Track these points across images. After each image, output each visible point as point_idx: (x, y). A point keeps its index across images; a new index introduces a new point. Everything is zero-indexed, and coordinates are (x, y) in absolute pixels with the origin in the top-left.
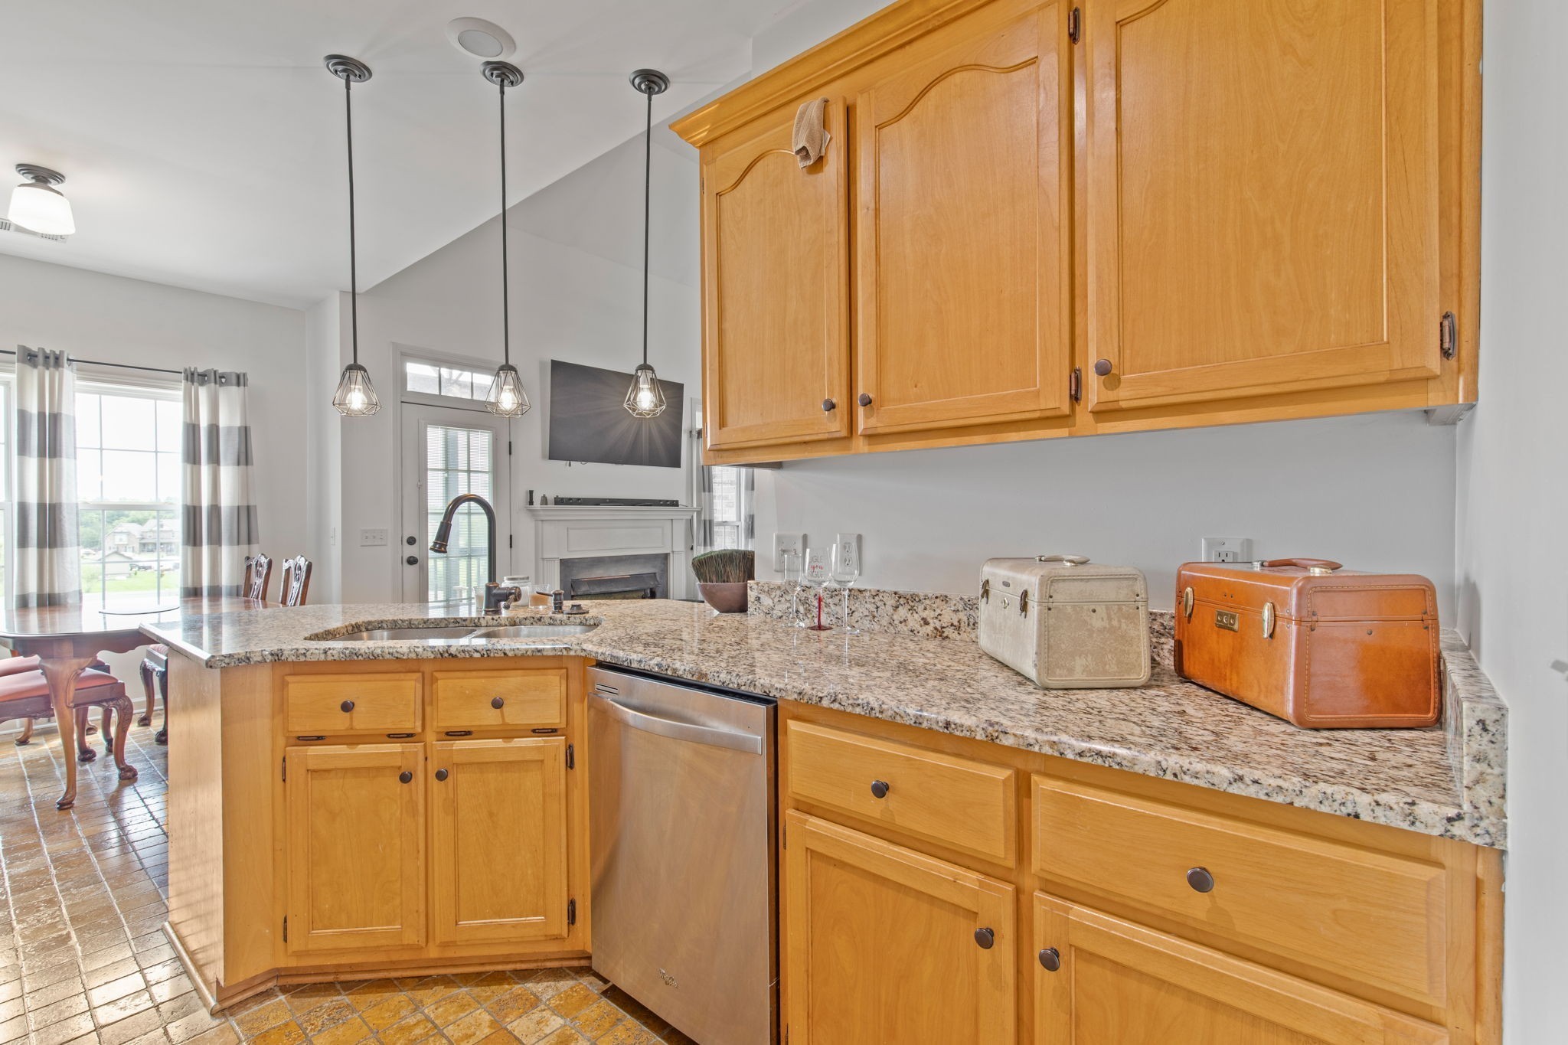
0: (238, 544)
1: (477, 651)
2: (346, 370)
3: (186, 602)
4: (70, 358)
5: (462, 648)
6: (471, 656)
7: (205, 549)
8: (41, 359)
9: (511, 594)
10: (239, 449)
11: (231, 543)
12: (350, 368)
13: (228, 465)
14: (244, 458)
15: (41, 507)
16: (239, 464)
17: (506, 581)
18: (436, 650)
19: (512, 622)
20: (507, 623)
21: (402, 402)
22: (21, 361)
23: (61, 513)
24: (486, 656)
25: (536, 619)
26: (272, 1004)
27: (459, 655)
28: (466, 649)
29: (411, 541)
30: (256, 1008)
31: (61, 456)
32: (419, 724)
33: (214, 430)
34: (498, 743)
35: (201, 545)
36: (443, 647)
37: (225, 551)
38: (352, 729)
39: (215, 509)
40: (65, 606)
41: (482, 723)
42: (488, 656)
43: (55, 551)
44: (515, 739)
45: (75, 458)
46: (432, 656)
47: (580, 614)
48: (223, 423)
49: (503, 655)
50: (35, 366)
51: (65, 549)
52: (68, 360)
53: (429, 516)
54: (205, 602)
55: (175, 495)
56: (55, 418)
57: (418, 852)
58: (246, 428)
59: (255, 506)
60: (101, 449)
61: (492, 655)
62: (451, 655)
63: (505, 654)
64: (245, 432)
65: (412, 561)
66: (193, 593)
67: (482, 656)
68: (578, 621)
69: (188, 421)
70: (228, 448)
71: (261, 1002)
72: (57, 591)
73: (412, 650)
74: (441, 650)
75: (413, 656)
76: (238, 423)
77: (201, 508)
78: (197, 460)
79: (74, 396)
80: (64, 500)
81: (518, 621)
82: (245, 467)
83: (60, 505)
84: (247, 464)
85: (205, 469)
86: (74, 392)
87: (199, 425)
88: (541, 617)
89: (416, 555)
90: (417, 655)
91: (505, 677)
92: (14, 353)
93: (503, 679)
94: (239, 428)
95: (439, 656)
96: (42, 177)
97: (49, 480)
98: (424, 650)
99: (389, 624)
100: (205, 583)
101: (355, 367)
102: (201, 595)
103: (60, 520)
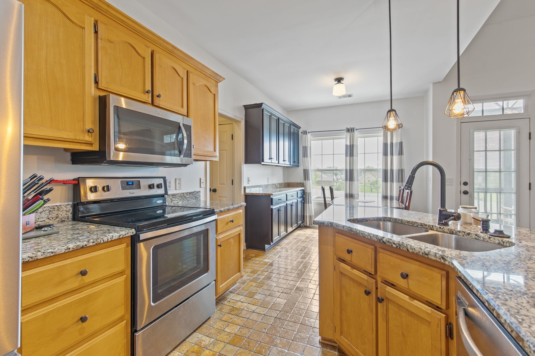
0: (399, 182)
1: (395, 244)
2: (388, 113)
3: (383, 200)
4: (357, 129)
5: (388, 240)
6: (392, 245)
7: (389, 183)
8: (350, 130)
9: (453, 216)
10: (399, 150)
11: (396, 182)
12: (389, 111)
13: (396, 155)
14: (401, 153)
15: (350, 170)
16: (399, 155)
17: (461, 208)
18: (378, 237)
19: (451, 232)
20: (448, 232)
21: (461, 123)
22: (347, 132)
23: (354, 171)
24: (398, 248)
25: (466, 233)
26: (333, 353)
27: (387, 243)
28: (390, 241)
29: (465, 184)
30: (329, 350)
31: (354, 156)
32: (373, 270)
33: (392, 144)
34: (406, 298)
35: (388, 182)
36: (381, 237)
37: (395, 184)
38: (351, 261)
39: (392, 171)
40: (355, 198)
41: (398, 283)
42: (400, 248)
43: (353, 182)
44: (416, 301)
45: (357, 157)
46: (376, 240)
47: (500, 237)
48: (394, 142)
49: (406, 250)
50: (349, 132)
51: (354, 182)
52: (356, 129)
53: (475, 173)
54: (389, 200)
55: (381, 167)
56: (353, 145)
57: (373, 330)
58: (401, 142)
59: (404, 169)
60: (365, 153)
61: (401, 248)
62: (383, 242)
63: (408, 250)
64: (401, 144)
65: (466, 193)
66: (385, 197)
67: (397, 247)
68: (497, 242)
69: (384, 142)
70: (396, 150)
71: (331, 349)
72: (353, 193)
73: (369, 235)
74: (379, 238)
75: (369, 237)
76: (399, 141)
77: (388, 170)
78: (387, 155)
79: (357, 139)
80: (354, 168)
81: (454, 232)
82: (401, 156)
83: (354, 169)
84: (402, 155)
85: (389, 157)
86: (357, 138)
87: (387, 143)
88: (469, 233)
89: (468, 190)
90: (371, 238)
91: (409, 263)
92: (345, 130)
93: (408, 263)
94: (399, 143)
95: (379, 241)
96: (339, 80)
97: (352, 163)
98: (373, 236)
99: (393, 220)
100: (389, 195)
101: (391, 110)
102: (388, 198)
103: (354, 174)
